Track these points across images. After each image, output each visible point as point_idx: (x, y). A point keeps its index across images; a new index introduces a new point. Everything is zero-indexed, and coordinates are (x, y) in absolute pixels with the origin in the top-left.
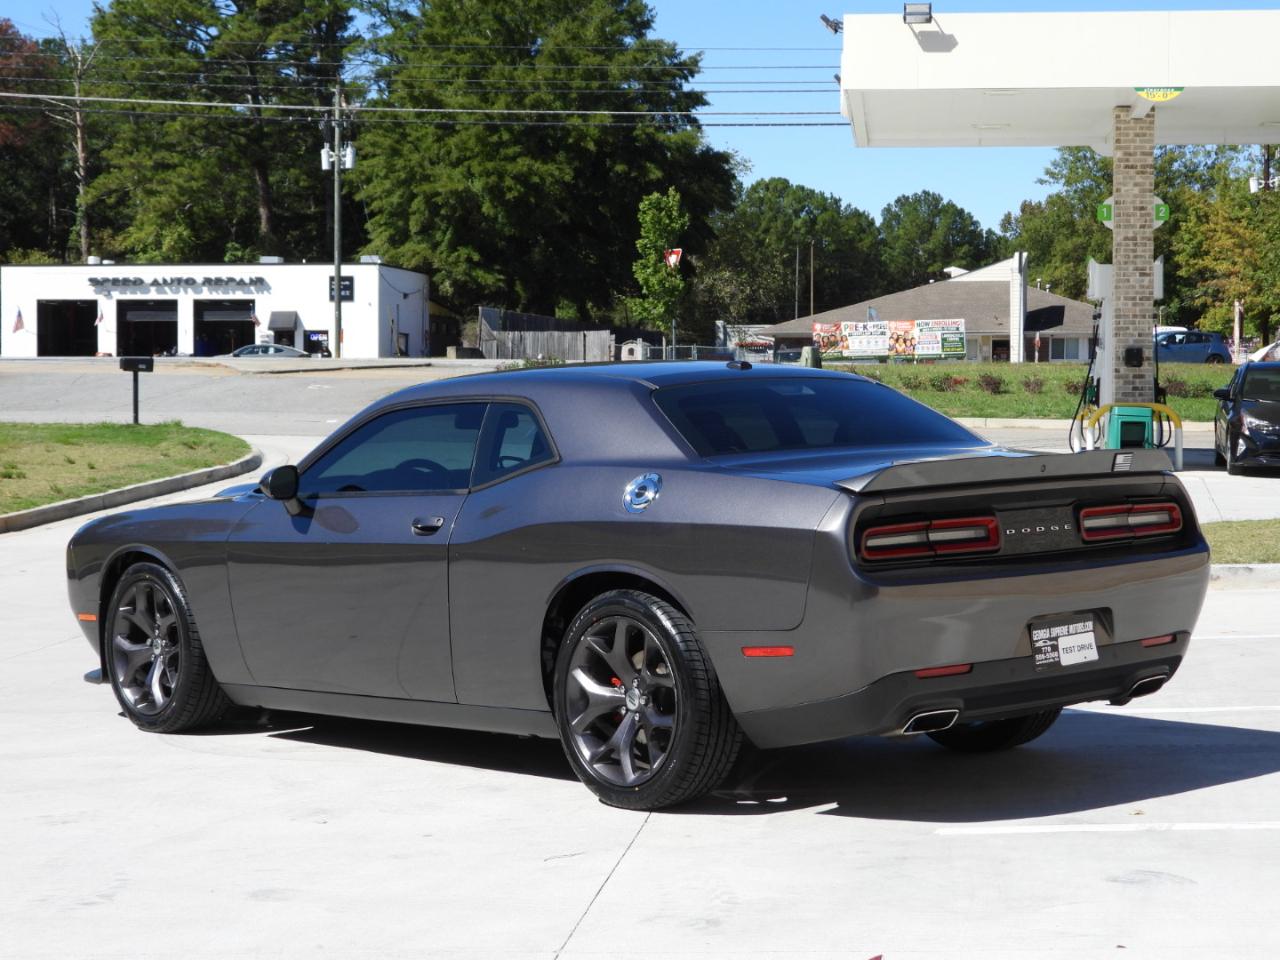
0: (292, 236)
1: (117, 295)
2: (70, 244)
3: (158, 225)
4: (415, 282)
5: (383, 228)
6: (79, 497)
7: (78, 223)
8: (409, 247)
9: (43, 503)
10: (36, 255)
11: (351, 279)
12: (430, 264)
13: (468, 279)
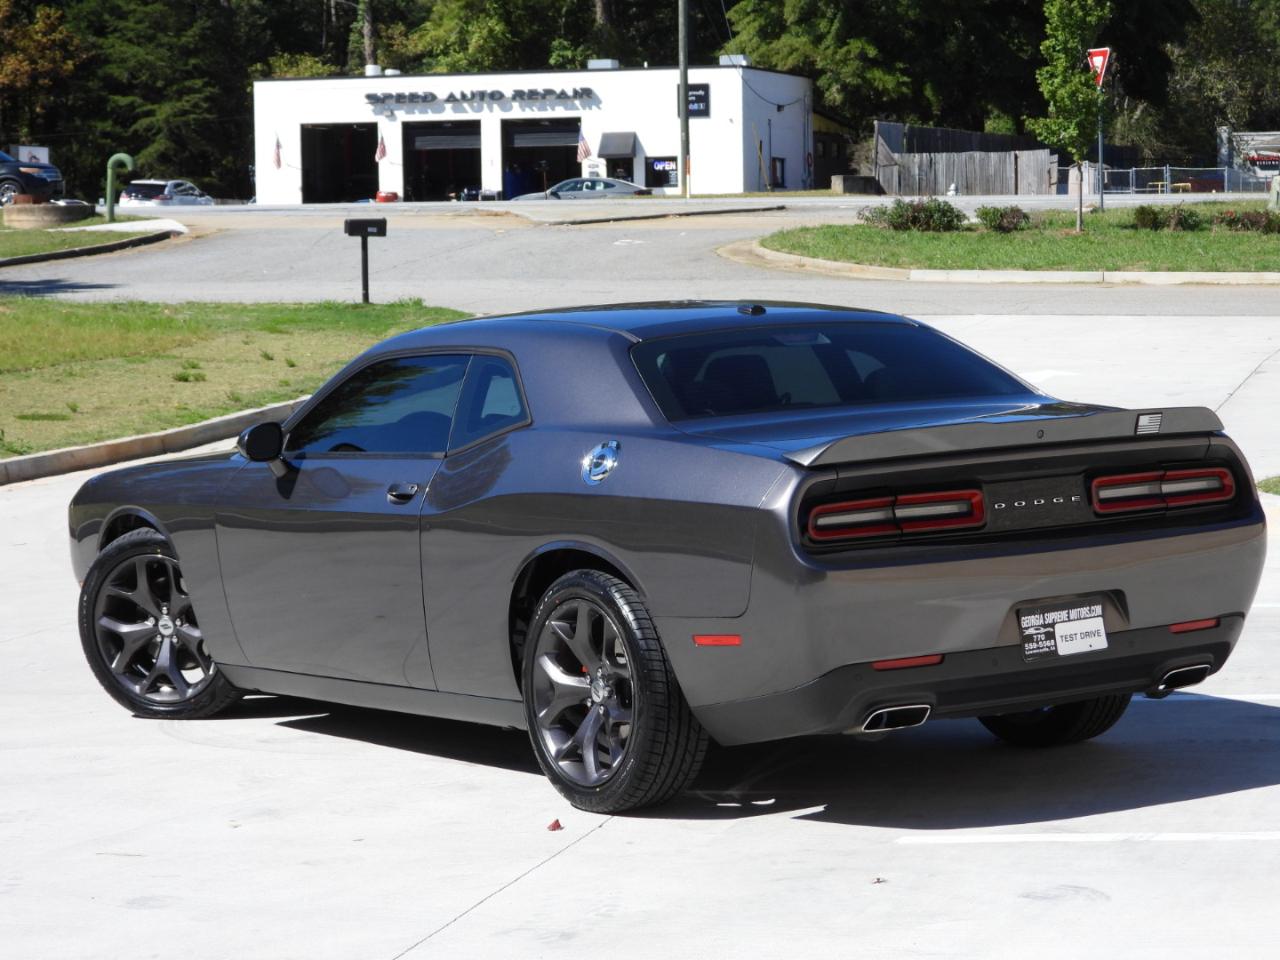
0: (638, 30)
1: (403, 116)
2: (351, 47)
3: (461, 19)
4: (793, 89)
5: (752, 16)
6: (262, 405)
7: (359, 17)
8: (785, 40)
9: (215, 416)
10: (308, 62)
11: (705, 88)
12: (813, 63)
13: (859, 80)
